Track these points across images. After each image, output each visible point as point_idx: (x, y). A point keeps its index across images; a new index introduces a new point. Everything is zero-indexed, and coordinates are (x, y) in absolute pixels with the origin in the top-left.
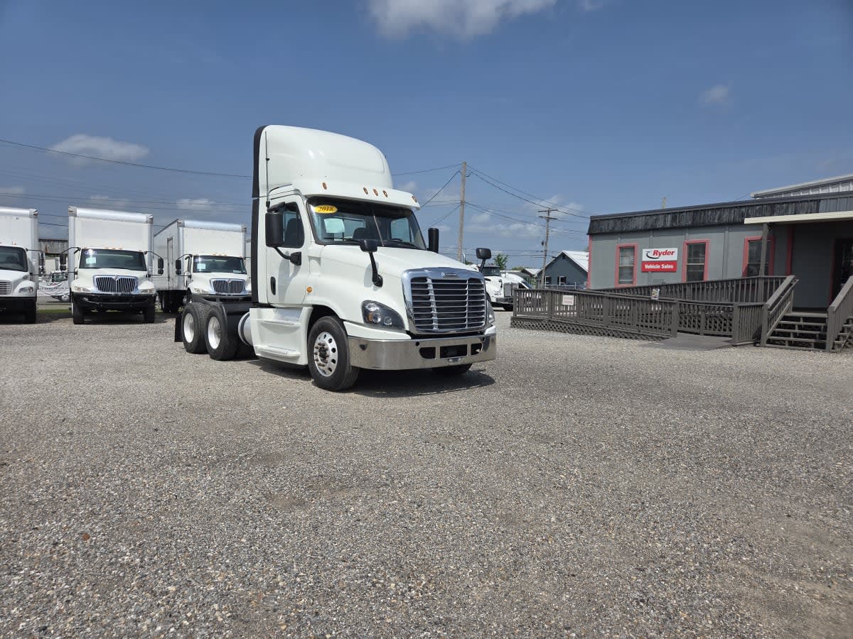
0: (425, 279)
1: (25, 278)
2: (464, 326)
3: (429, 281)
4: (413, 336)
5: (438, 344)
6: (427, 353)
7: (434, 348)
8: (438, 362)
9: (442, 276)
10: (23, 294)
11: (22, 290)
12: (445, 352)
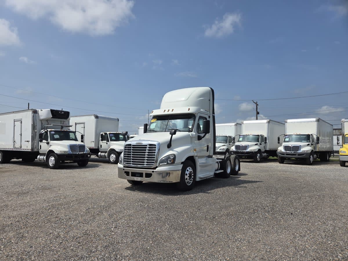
9: (135, 143)
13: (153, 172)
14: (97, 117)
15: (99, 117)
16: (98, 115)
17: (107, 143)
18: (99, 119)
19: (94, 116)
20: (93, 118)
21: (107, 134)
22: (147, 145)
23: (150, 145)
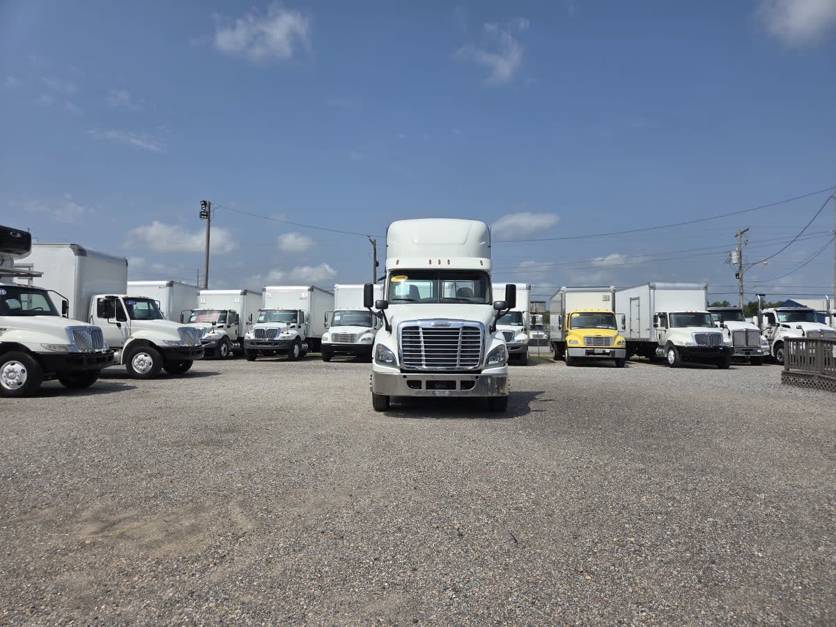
0: (417, 328)
1: (368, 331)
2: (455, 365)
3: (421, 330)
4: (402, 371)
5: (423, 378)
6: (414, 384)
7: (420, 381)
8: (423, 392)
9: (431, 324)
10: (365, 343)
11: (364, 339)
12: (431, 385)
13: (477, 377)
14: (81, 252)
15: (88, 251)
16: (85, 247)
17: (119, 325)
18: (88, 259)
19: (73, 249)
20: (68, 253)
21: (118, 301)
22: (459, 329)
23: (465, 328)
